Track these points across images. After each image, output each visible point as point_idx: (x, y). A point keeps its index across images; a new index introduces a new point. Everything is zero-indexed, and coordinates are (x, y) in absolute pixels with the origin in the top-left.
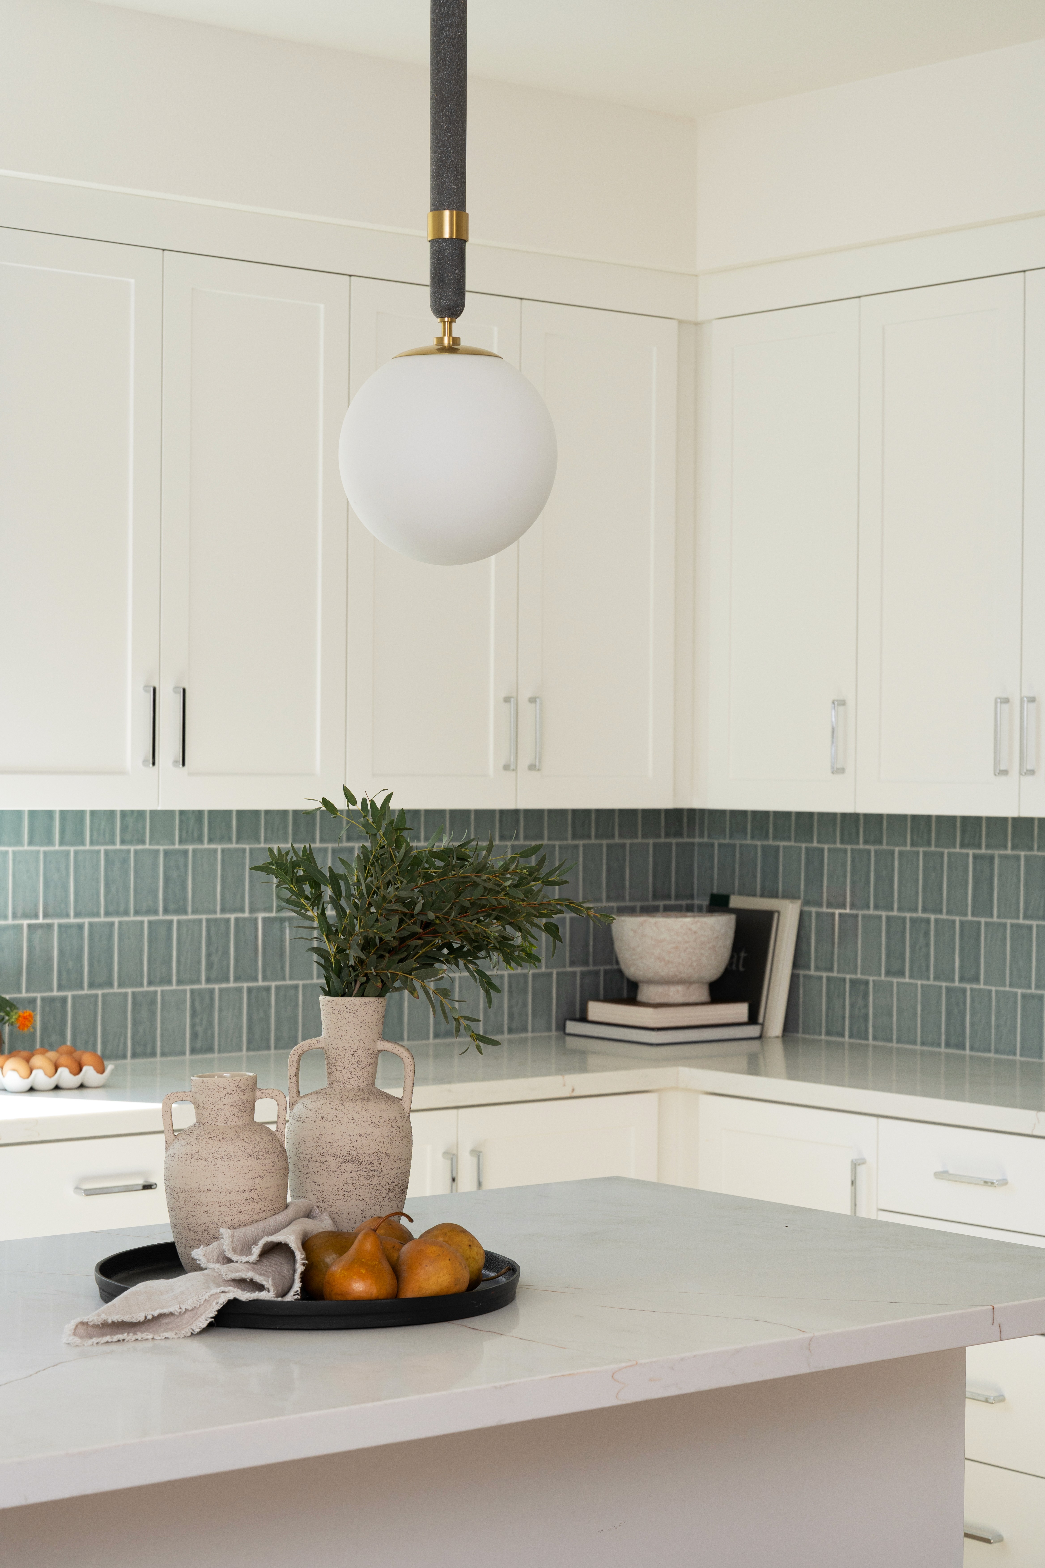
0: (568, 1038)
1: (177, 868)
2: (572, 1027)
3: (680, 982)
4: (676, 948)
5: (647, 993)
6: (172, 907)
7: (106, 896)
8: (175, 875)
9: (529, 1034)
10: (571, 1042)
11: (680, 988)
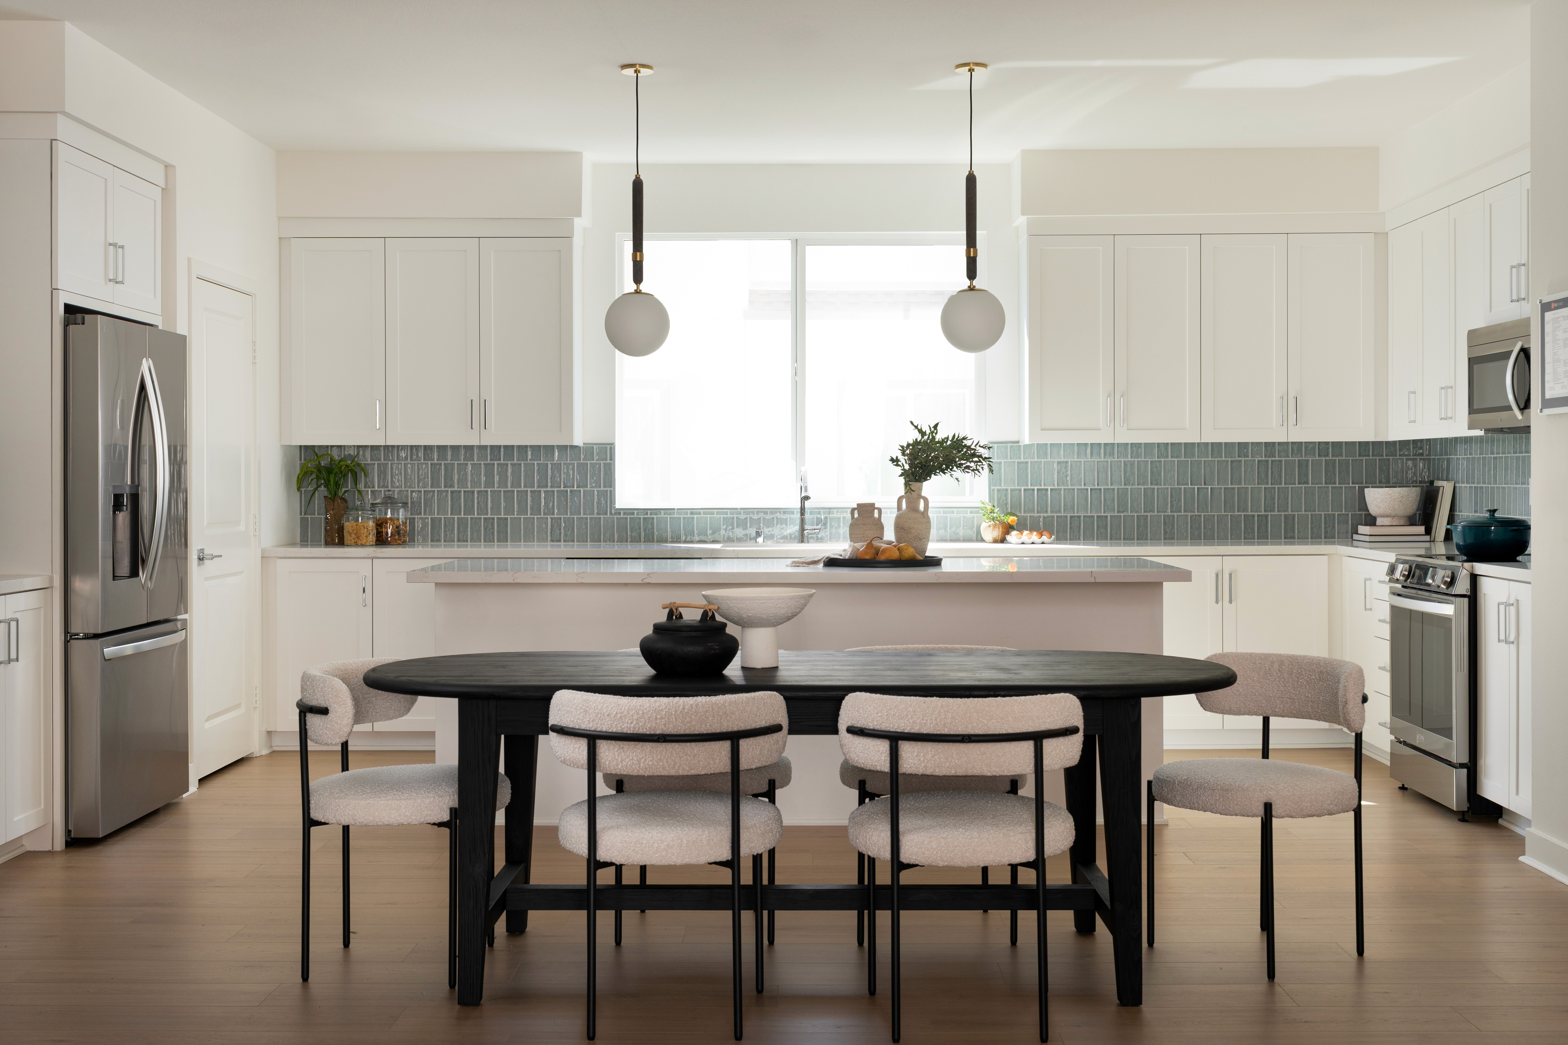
0: (1354, 541)
1: (1156, 467)
2: (1355, 537)
3: (1387, 516)
4: (1382, 501)
5: (1379, 521)
6: (1154, 482)
7: (1124, 478)
8: (1155, 470)
9: (1336, 540)
10: (1355, 543)
11: (1389, 519)
